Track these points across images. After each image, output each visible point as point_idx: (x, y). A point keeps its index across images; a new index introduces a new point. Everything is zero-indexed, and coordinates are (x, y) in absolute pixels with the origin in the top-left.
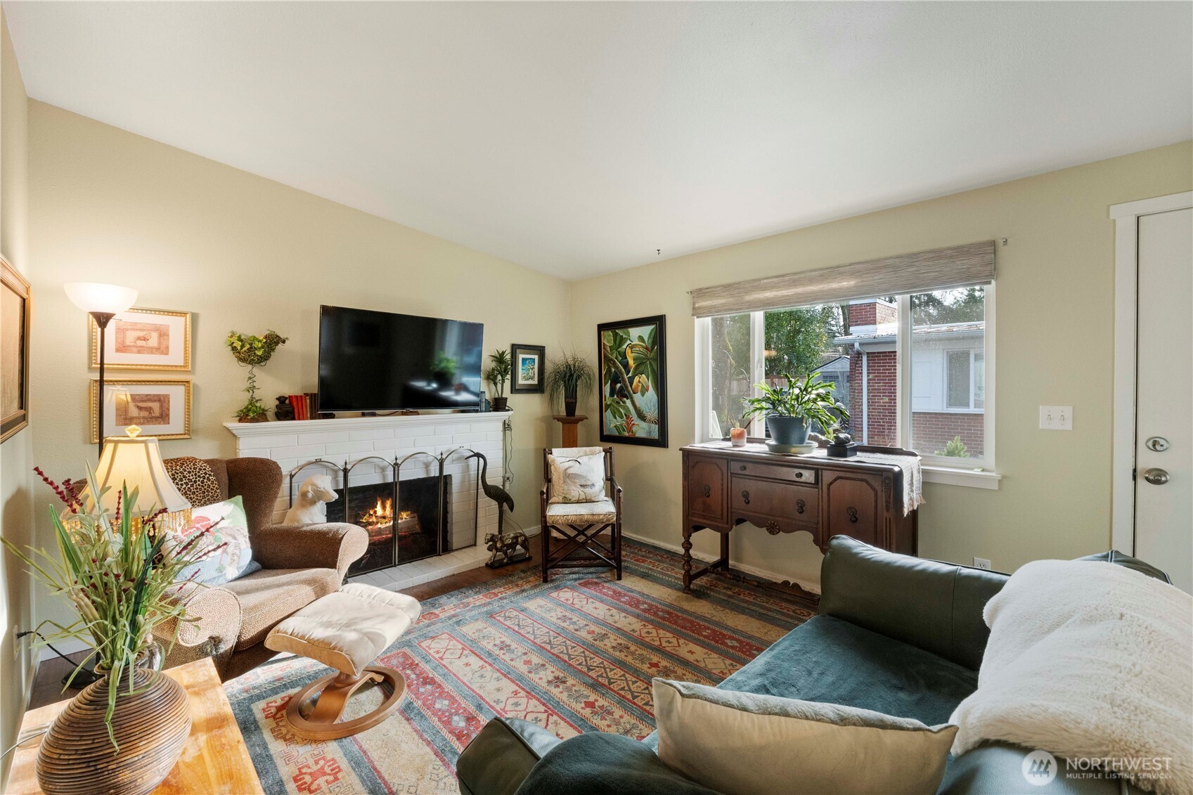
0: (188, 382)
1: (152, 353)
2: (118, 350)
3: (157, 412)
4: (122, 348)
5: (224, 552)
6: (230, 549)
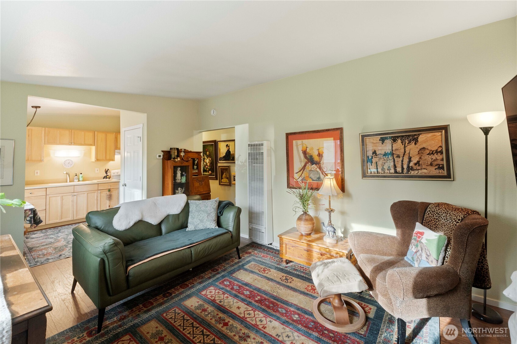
5: (416, 252)
6: (418, 254)
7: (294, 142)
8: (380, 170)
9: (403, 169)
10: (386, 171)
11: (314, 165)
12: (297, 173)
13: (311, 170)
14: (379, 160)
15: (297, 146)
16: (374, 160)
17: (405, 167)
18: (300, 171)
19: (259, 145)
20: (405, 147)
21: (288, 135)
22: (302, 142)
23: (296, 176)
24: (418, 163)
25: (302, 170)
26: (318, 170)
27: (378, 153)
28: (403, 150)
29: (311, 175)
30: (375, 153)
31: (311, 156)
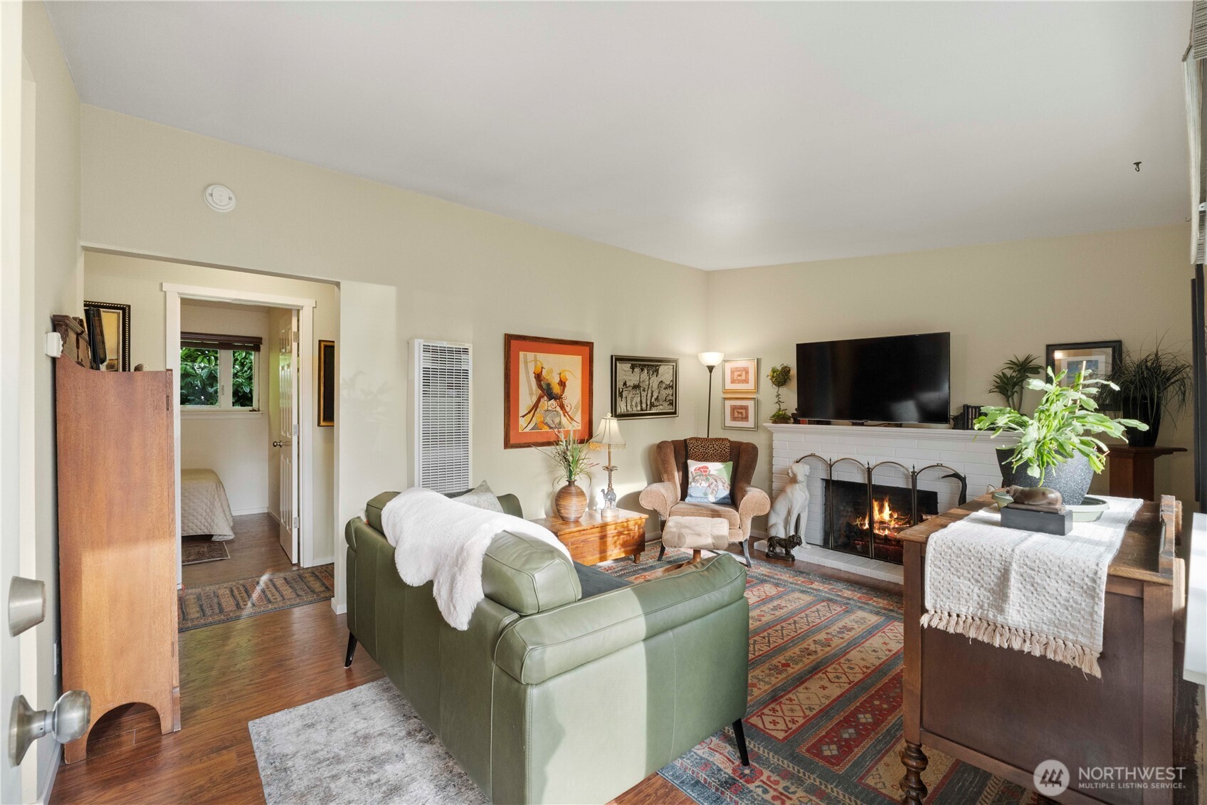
0: (755, 398)
1: (743, 383)
2: (732, 382)
3: (744, 415)
4: (733, 381)
5: (709, 486)
6: (712, 486)
7: (521, 354)
8: (629, 408)
9: (647, 405)
10: (634, 409)
11: (553, 401)
12: (523, 416)
13: (548, 410)
14: (629, 394)
15: (526, 363)
16: (624, 394)
17: (649, 403)
18: (529, 412)
19: (458, 351)
20: (649, 378)
21: (509, 339)
22: (535, 356)
23: (522, 422)
24: (657, 399)
25: (533, 411)
26: (558, 409)
27: (628, 384)
28: (648, 382)
29: (548, 420)
30: (625, 384)
31: (549, 385)
